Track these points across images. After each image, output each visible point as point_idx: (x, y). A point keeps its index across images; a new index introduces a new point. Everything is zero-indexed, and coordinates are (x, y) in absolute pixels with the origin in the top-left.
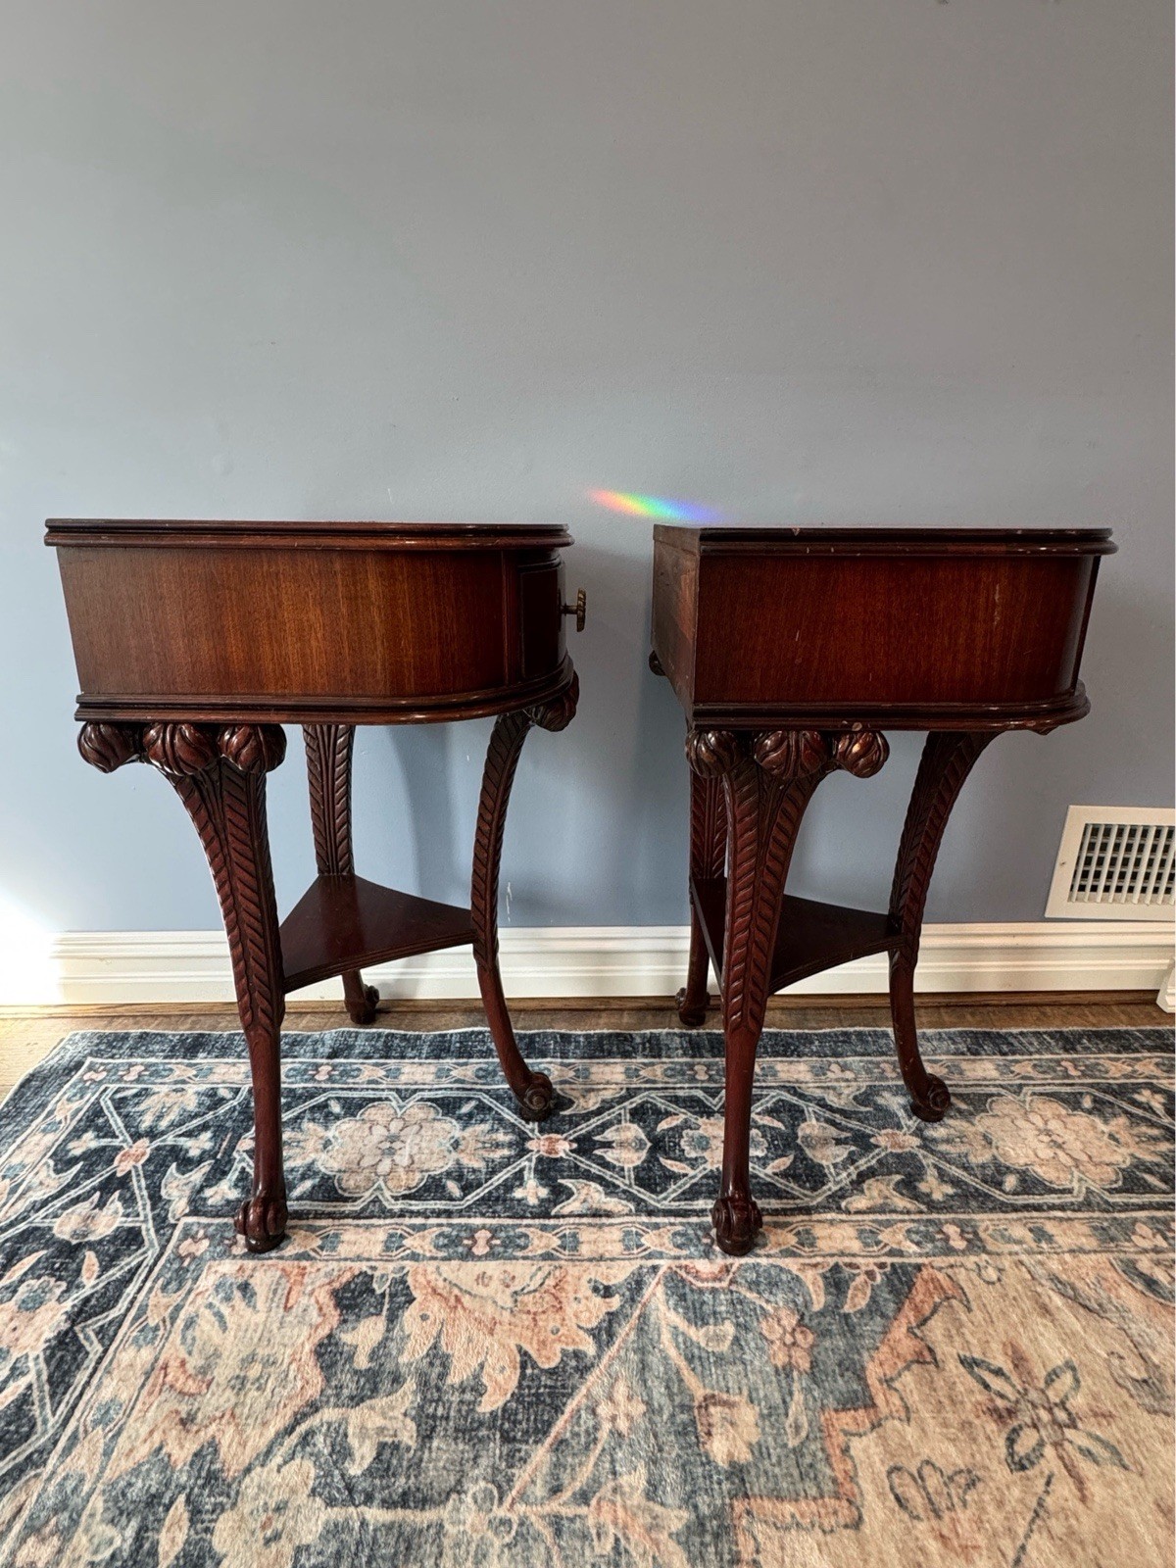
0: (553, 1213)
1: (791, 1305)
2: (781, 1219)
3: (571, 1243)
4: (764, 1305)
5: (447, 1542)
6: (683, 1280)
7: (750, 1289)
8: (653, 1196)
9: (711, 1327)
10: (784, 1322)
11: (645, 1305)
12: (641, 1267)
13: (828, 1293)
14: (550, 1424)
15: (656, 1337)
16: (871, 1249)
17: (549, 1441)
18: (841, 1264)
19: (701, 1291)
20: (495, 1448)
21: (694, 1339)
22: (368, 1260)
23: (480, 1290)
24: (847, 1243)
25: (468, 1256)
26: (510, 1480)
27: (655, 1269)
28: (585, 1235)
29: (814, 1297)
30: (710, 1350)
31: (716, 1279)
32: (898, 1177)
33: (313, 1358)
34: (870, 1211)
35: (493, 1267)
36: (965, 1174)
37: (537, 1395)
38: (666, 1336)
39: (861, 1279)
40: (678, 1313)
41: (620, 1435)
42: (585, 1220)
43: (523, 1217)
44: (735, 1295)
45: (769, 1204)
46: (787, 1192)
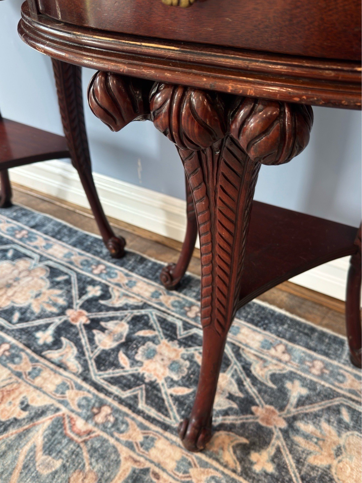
0: (43, 354)
1: (100, 474)
2: (147, 423)
3: (35, 373)
4: (87, 464)
6: (63, 425)
7: (89, 451)
8: (96, 370)
9: (50, 458)
11: (34, 425)
12: (52, 405)
15: (23, 444)
16: (178, 473)
18: (151, 470)
19: (65, 436)
21: (37, 458)
24: (168, 461)
27: (58, 410)
28: (45, 373)
29: (117, 478)
30: (37, 469)
31: (79, 435)
32: (244, 440)
36: (294, 465)
38: (27, 448)
40: (44, 440)
42: (52, 366)
43: (29, 348)
44: (78, 450)
45: (149, 410)
46: (167, 410)
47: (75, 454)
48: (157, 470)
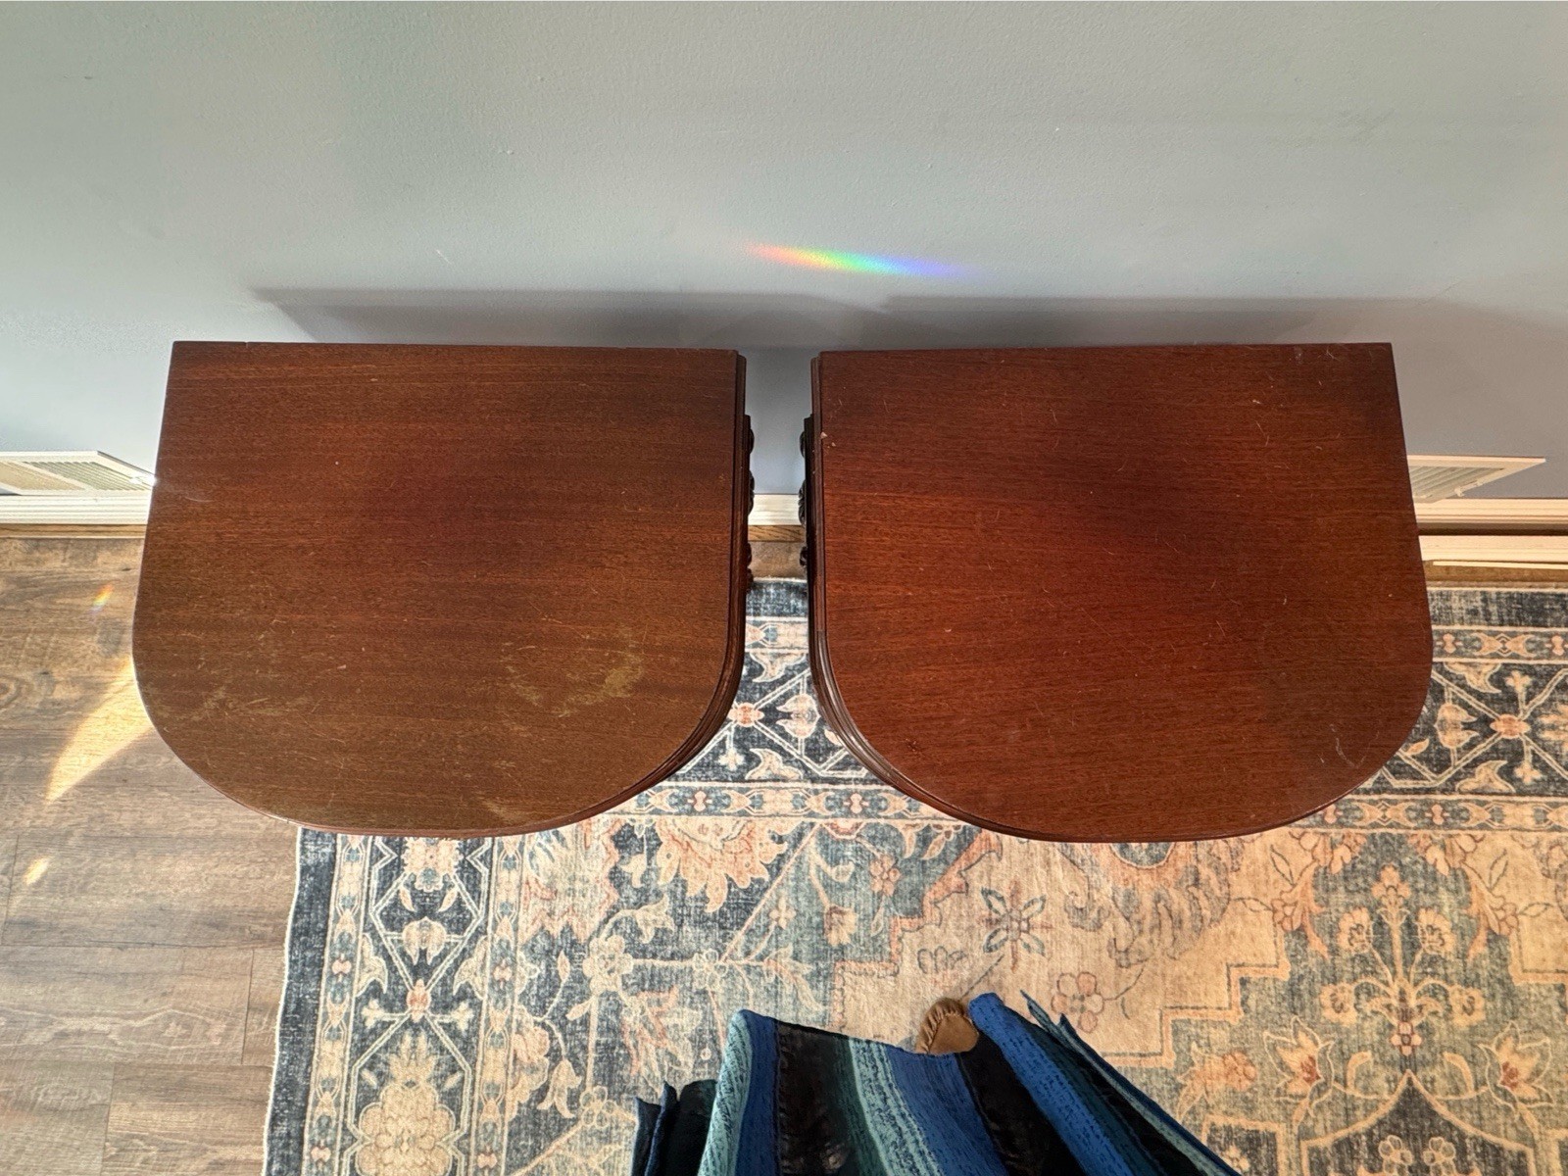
0: (746, 778)
1: (892, 854)
3: (758, 802)
4: (875, 853)
5: (695, 975)
6: (828, 834)
7: (869, 841)
8: (817, 765)
9: (840, 867)
10: (885, 865)
11: (802, 850)
12: (803, 823)
13: (917, 846)
14: (744, 920)
15: (806, 871)
17: (744, 928)
18: (932, 825)
19: (838, 842)
20: (717, 933)
21: (829, 874)
22: (629, 813)
23: (701, 837)
25: (692, 812)
26: (724, 948)
27: (812, 825)
28: (768, 796)
29: (908, 848)
30: (837, 881)
31: (849, 833)
33: (608, 880)
35: (707, 820)
37: (737, 903)
38: (813, 871)
39: (943, 836)
40: (821, 856)
41: (781, 928)
42: (768, 784)
43: (726, 781)
44: (859, 845)
47: (859, 851)
48: (936, 822)
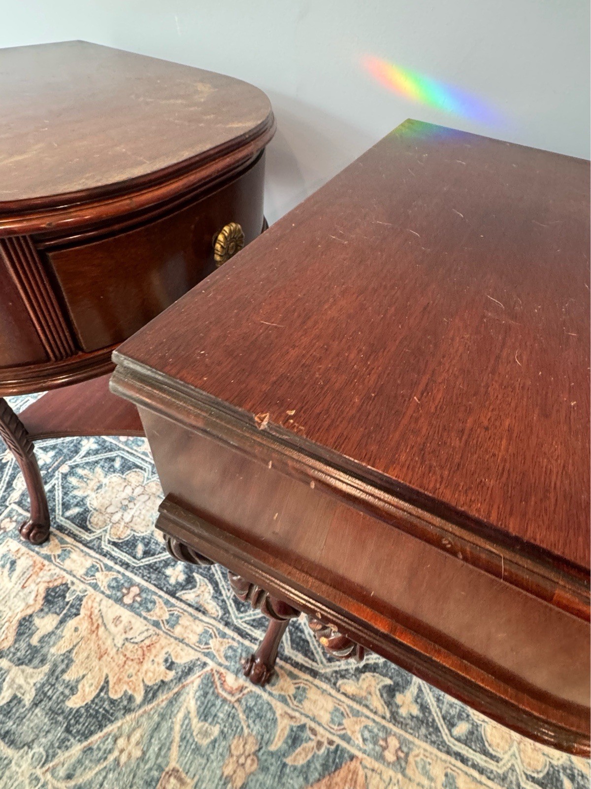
0: (177, 595)
1: (259, 737)
2: (296, 671)
3: (173, 622)
4: (245, 727)
5: (7, 773)
6: (213, 682)
7: (244, 712)
8: (236, 612)
9: (207, 725)
10: (247, 747)
11: (183, 687)
12: (198, 660)
13: (286, 742)
14: (92, 733)
15: (176, 712)
16: (333, 726)
17: (85, 744)
18: (307, 726)
19: (217, 696)
20: (60, 732)
21: (193, 727)
22: (74, 576)
23: (111, 627)
24: (322, 713)
25: (119, 600)
26: (54, 756)
27: (205, 664)
28: (185, 621)
29: (276, 739)
30: (196, 740)
31: (232, 693)
32: (388, 682)
33: (17, 625)
34: (353, 698)
35: (126, 615)
36: (435, 704)
37: (97, 712)
38: (180, 715)
39: (312, 744)
40: (196, 704)
41: (118, 764)
42: (190, 610)
43: (161, 589)
44: (234, 711)
45: (296, 656)
46: (313, 654)
47: (231, 716)
48: (313, 725)
